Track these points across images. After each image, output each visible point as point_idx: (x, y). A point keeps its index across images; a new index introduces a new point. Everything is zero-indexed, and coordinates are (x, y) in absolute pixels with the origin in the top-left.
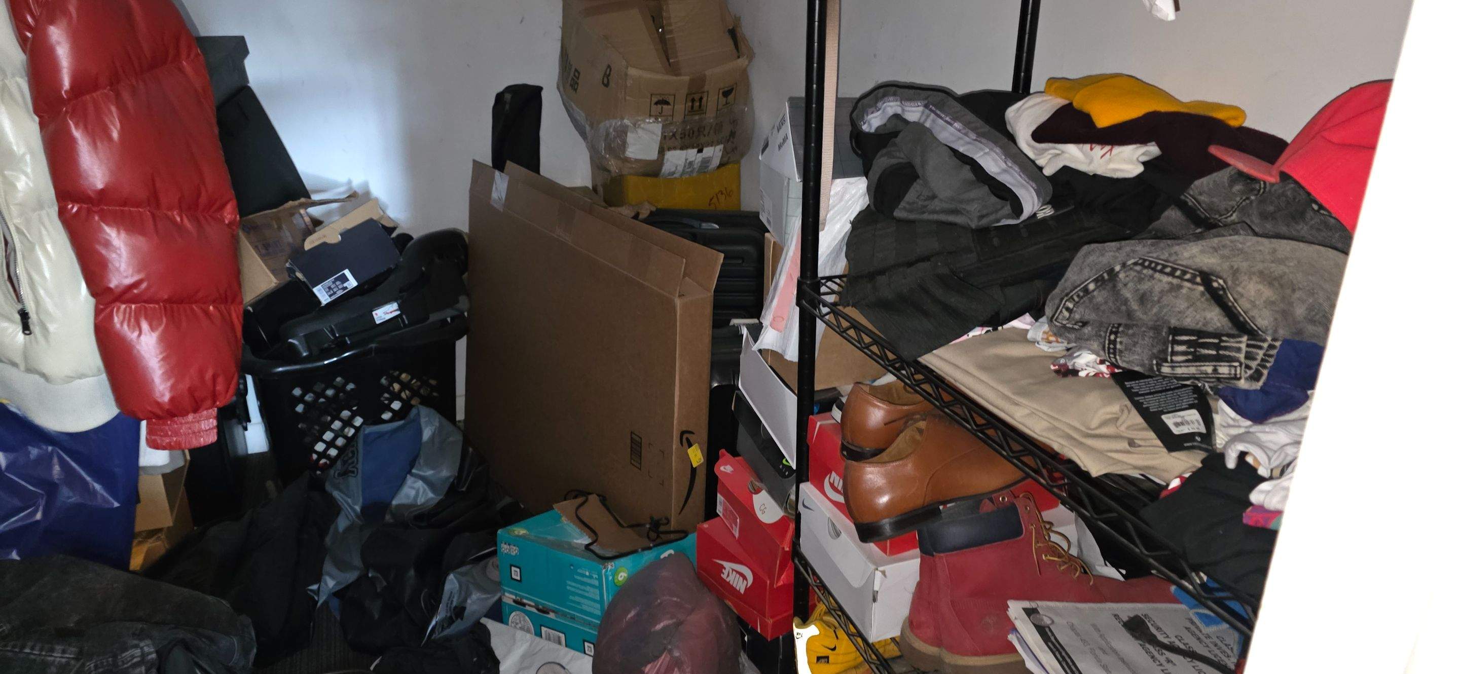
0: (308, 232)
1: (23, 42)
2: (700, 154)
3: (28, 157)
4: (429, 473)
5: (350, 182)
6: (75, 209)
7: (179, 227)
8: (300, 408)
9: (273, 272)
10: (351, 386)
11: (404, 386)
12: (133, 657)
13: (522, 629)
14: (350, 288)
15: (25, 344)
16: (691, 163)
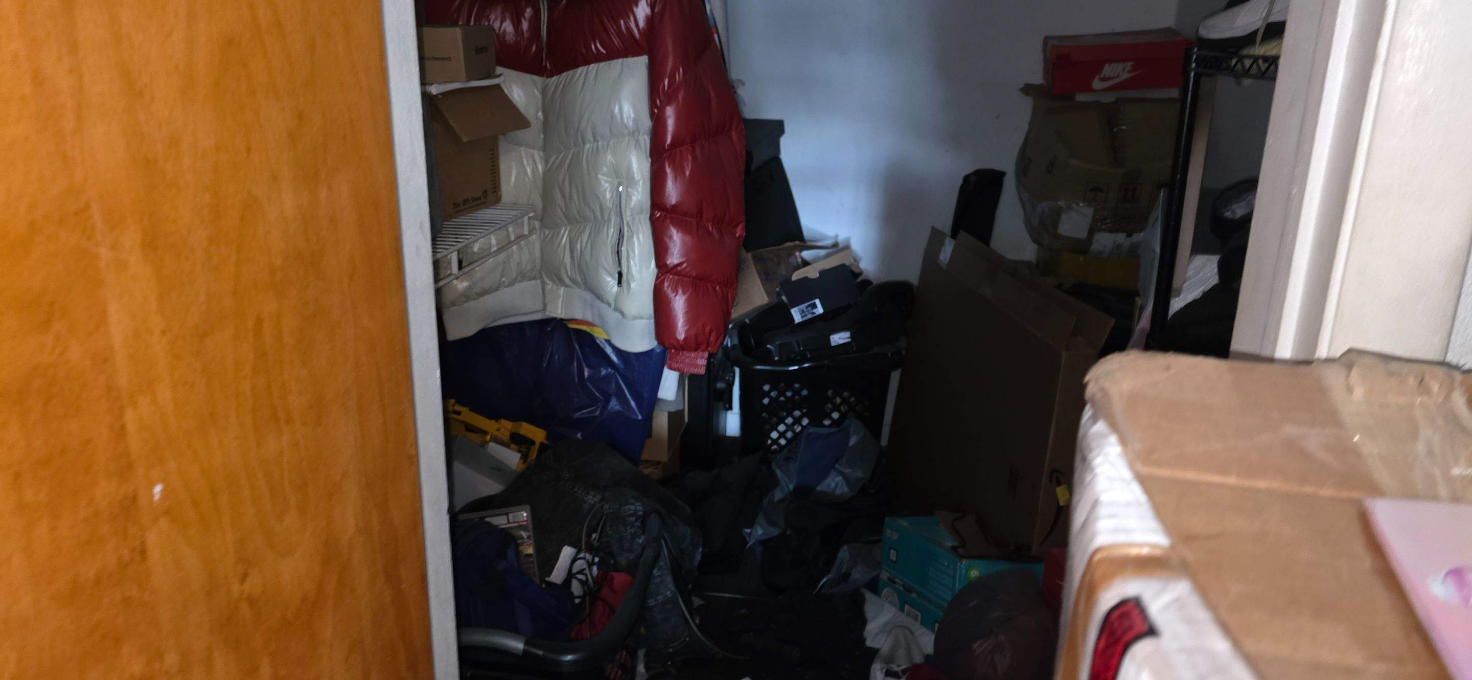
0: (798, 268)
1: (652, 114)
2: (1128, 239)
3: (641, 182)
4: (848, 471)
5: (836, 236)
6: (658, 215)
7: (710, 234)
8: (766, 401)
9: (768, 294)
10: (804, 392)
11: (845, 401)
12: (630, 510)
13: (891, 603)
14: (817, 313)
15: (617, 292)
16: (1119, 246)
